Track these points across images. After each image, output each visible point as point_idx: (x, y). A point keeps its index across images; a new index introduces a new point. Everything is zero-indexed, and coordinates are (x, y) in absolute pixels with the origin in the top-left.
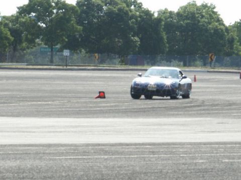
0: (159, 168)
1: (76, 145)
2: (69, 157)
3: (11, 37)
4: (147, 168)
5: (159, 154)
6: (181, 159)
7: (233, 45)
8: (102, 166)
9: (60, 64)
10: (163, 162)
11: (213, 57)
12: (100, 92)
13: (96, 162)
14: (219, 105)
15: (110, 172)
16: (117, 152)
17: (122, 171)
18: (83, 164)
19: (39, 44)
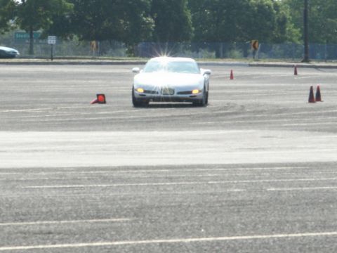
0: (177, 199)
1: (62, 170)
2: (53, 186)
4: (161, 200)
5: (178, 181)
6: (209, 187)
7: (285, 28)
8: (98, 198)
9: (43, 55)
10: (184, 193)
11: (256, 45)
12: (98, 95)
13: (92, 193)
14: (265, 111)
15: (109, 206)
16: (120, 178)
17: (125, 204)
18: (72, 195)
19: (13, 28)
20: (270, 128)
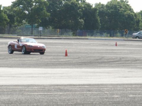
0: (91, 100)
1: (44, 86)
2: (39, 94)
3: (8, 19)
4: (84, 101)
5: (92, 92)
6: (105, 94)
7: (139, 24)
8: (58, 99)
9: (37, 35)
10: (94, 97)
11: (127, 31)
13: (55, 97)
16: (67, 90)
17: (69, 103)
18: (47, 98)
19: (24, 23)
20: (132, 68)
